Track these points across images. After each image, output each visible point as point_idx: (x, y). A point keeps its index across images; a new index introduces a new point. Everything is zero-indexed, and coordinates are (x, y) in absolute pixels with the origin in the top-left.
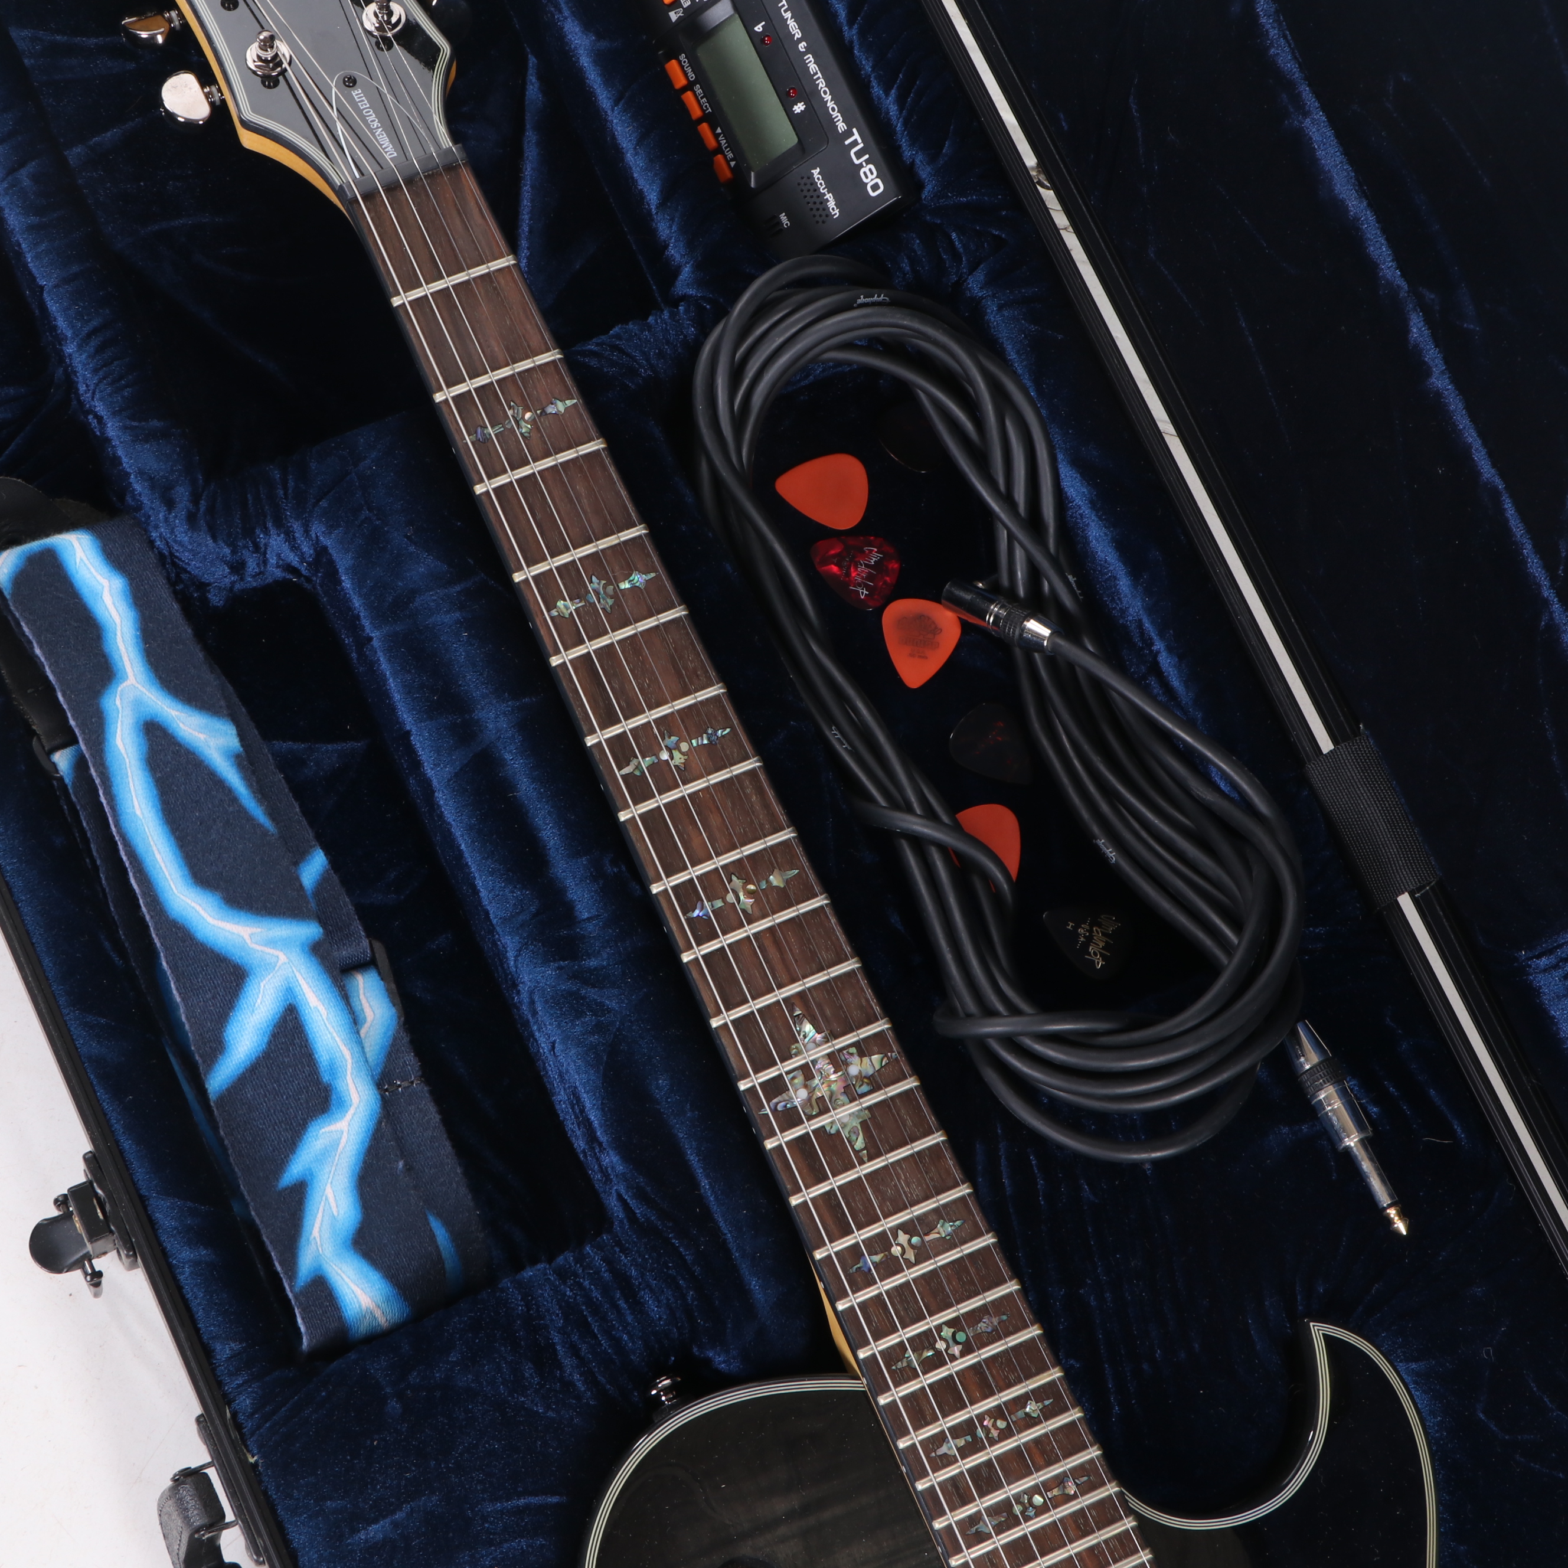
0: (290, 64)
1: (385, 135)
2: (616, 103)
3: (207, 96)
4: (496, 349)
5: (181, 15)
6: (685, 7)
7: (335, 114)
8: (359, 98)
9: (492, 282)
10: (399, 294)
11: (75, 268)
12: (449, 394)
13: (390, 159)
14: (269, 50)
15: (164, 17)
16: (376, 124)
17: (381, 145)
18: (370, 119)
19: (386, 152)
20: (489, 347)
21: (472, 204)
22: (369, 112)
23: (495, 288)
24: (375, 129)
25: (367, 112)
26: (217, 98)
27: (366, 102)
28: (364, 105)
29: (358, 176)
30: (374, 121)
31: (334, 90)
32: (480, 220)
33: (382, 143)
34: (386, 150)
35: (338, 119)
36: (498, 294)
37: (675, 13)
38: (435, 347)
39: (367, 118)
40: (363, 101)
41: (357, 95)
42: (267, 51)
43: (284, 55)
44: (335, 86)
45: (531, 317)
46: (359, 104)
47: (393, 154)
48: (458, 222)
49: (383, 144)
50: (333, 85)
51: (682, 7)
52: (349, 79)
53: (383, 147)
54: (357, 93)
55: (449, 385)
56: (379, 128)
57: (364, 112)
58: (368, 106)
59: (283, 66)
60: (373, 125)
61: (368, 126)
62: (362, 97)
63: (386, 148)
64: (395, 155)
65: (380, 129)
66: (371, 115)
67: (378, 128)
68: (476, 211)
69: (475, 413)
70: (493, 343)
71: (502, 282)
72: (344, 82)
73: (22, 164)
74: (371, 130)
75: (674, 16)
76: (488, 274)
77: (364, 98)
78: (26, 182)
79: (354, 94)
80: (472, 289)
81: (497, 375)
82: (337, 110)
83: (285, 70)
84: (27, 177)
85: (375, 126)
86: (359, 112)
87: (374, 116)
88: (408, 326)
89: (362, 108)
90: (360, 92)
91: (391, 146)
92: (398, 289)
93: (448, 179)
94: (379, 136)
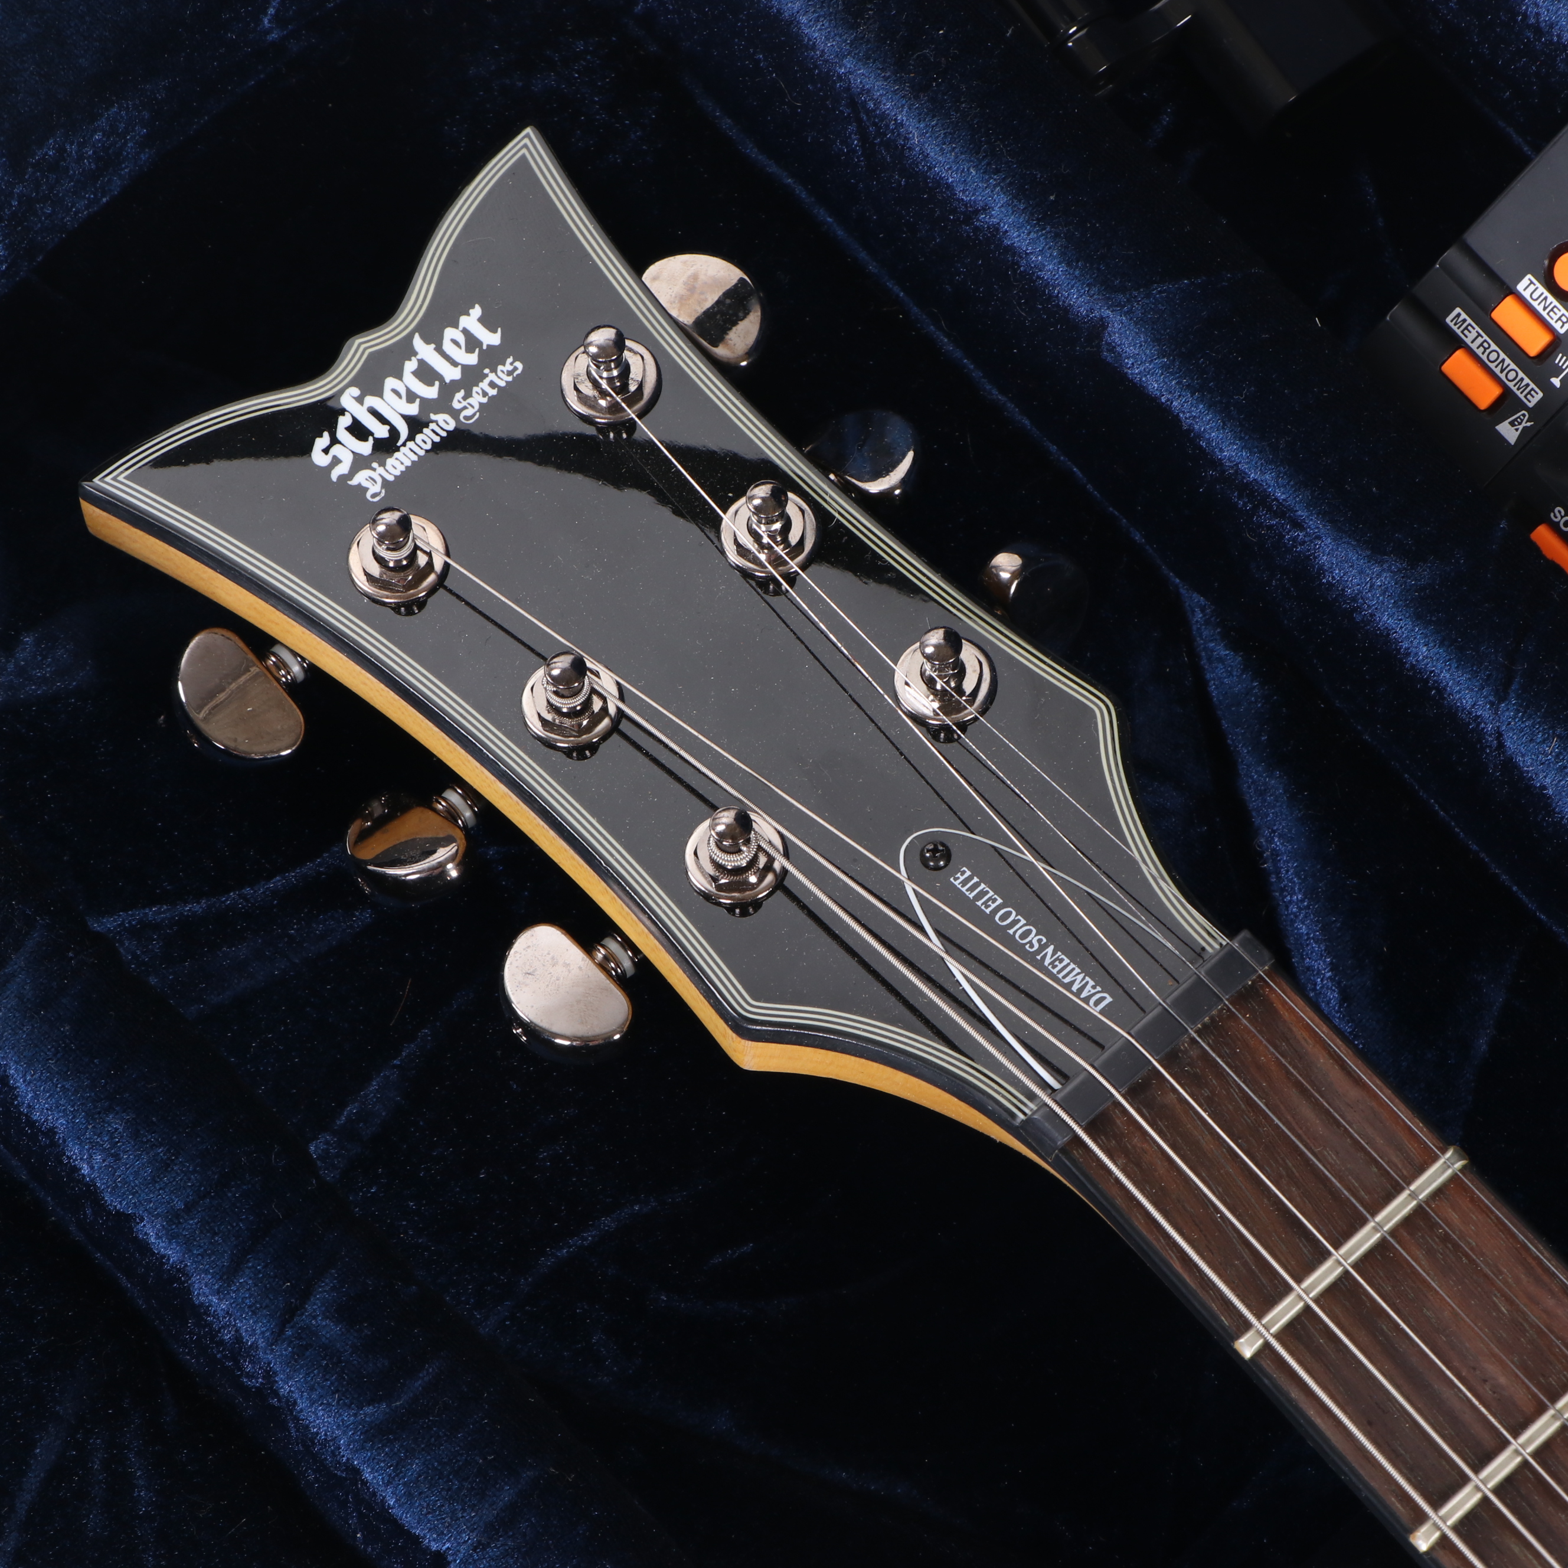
0: (786, 855)
1: (1067, 961)
2: (1501, 696)
3: (603, 966)
4: (1502, 1380)
5: (471, 794)
6: (1531, 405)
7: (935, 944)
8: (971, 889)
9: (1433, 1226)
10: (1247, 1326)
11: (507, 1494)
12: (1445, 1522)
13: (1101, 1012)
14: (744, 848)
15: (435, 811)
16: (1035, 939)
17: (1068, 986)
18: (1017, 931)
19: (1086, 1000)
20: (1485, 1381)
21: (1322, 1060)
22: (1009, 914)
23: (1446, 1238)
24: (1038, 952)
25: (1004, 917)
26: (627, 964)
27: (991, 893)
28: (991, 902)
29: (1056, 1085)
30: (1029, 932)
31: (909, 887)
32: (1354, 1093)
33: (1067, 980)
34: (1084, 995)
35: (947, 952)
36: (1456, 1246)
37: (1512, 424)
38: (1370, 1423)
39: (1011, 932)
40: (983, 893)
41: (964, 883)
42: (739, 851)
43: (770, 843)
44: (909, 879)
45: (1546, 1278)
46: (979, 903)
47: (1103, 999)
48: (1306, 1111)
49: (1072, 983)
50: (903, 875)
51: (1526, 408)
52: (935, 851)
53: (1075, 988)
54: (962, 878)
55: (1438, 1500)
56: (1046, 946)
57: (997, 918)
58: (999, 901)
59: (777, 866)
60: (1032, 946)
61: (1020, 950)
62: (976, 885)
63: (1081, 990)
64: (1109, 999)
65: (1050, 950)
66: (1015, 922)
67: (1043, 947)
68: (1335, 1075)
69: (1516, 1549)
70: (1491, 1369)
71: (1454, 1217)
72: (924, 862)
73: (305, 1295)
74: (1030, 957)
75: (1508, 431)
76: (1419, 1211)
77: (983, 886)
78: (330, 1329)
79: (956, 883)
80: (1398, 1257)
81: (1529, 1441)
82: (938, 933)
83: (785, 871)
84: (325, 1318)
85: (1036, 946)
86: (986, 921)
87: (1023, 921)
88: (1295, 1394)
89: (988, 911)
90: (968, 873)
91: (1091, 983)
92: (1241, 1315)
93: (1249, 1020)
94: (1052, 963)
